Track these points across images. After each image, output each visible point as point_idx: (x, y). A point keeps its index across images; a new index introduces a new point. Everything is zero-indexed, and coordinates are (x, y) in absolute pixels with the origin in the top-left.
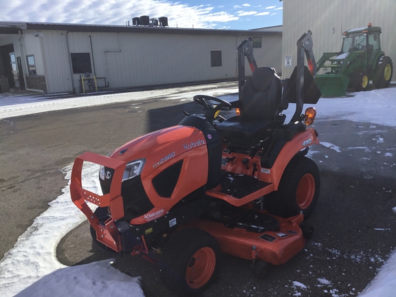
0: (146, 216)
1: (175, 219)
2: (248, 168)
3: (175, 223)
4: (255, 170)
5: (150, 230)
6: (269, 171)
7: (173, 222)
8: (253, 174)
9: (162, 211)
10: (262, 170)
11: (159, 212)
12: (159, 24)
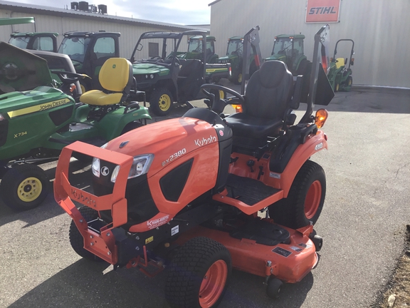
0: (148, 223)
1: (178, 226)
2: (252, 171)
3: (177, 231)
4: (261, 173)
5: (150, 239)
6: (279, 176)
7: (175, 230)
8: (259, 178)
9: (167, 217)
10: (272, 174)
11: (163, 218)
12: (98, 10)
